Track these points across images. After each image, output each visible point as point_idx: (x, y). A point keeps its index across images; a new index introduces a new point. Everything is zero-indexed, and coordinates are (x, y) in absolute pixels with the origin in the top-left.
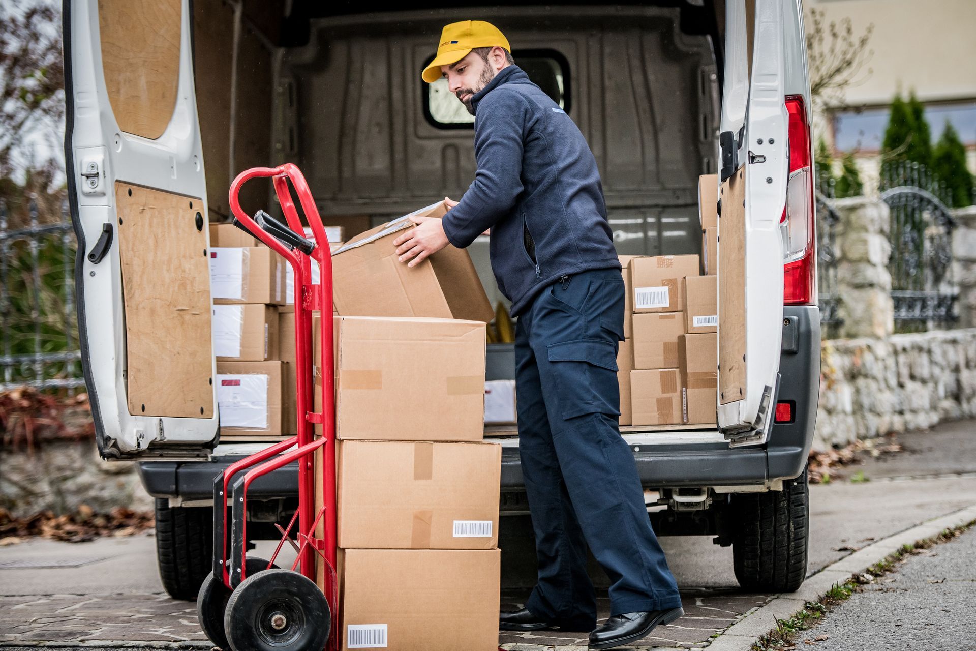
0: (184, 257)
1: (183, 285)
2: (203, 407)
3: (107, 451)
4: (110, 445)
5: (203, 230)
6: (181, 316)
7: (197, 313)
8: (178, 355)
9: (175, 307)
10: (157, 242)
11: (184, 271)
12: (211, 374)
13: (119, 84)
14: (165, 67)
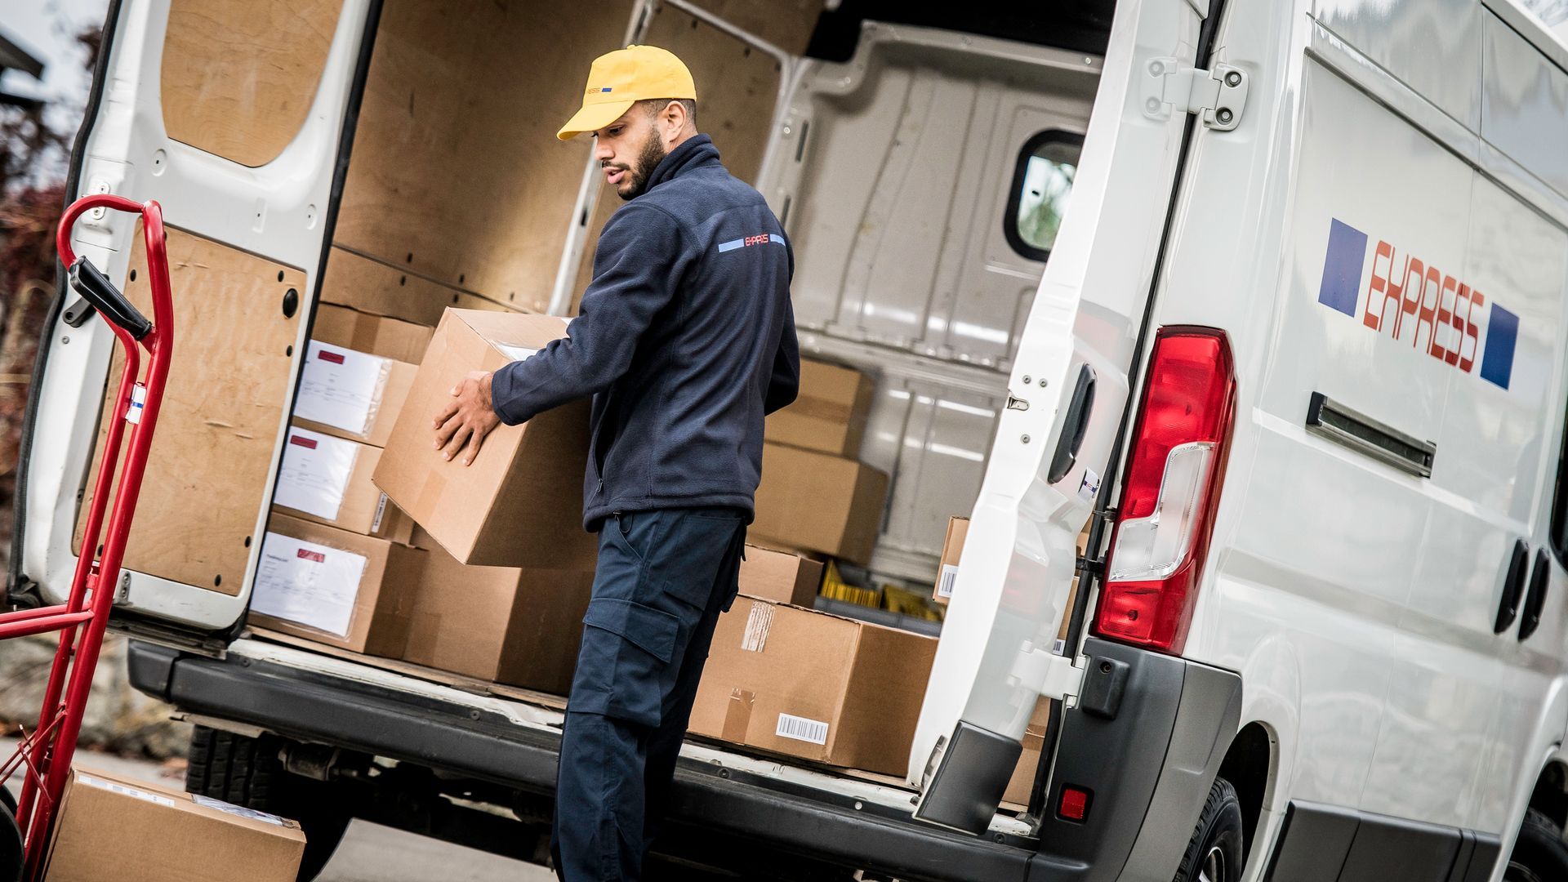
0: (246, 349)
1: (231, 389)
2: (222, 576)
3: (18, 596)
4: (26, 589)
5: (295, 316)
6: (215, 435)
7: (248, 436)
8: (192, 489)
9: (207, 418)
10: (196, 317)
11: (239, 370)
12: (252, 531)
13: (202, 76)
14: (298, 65)
